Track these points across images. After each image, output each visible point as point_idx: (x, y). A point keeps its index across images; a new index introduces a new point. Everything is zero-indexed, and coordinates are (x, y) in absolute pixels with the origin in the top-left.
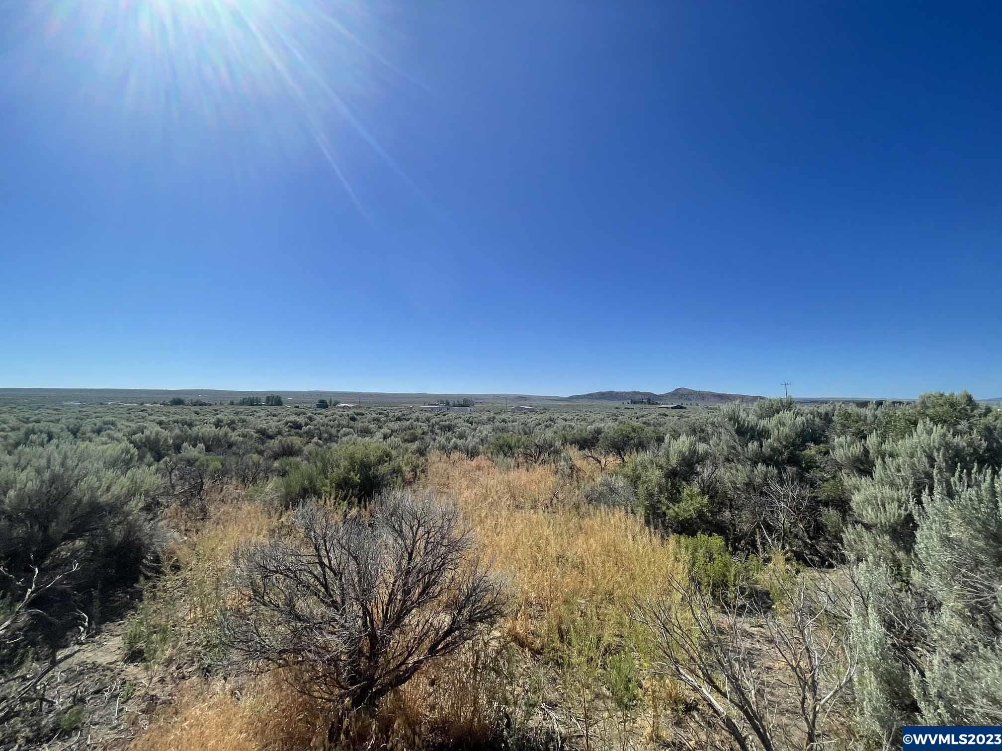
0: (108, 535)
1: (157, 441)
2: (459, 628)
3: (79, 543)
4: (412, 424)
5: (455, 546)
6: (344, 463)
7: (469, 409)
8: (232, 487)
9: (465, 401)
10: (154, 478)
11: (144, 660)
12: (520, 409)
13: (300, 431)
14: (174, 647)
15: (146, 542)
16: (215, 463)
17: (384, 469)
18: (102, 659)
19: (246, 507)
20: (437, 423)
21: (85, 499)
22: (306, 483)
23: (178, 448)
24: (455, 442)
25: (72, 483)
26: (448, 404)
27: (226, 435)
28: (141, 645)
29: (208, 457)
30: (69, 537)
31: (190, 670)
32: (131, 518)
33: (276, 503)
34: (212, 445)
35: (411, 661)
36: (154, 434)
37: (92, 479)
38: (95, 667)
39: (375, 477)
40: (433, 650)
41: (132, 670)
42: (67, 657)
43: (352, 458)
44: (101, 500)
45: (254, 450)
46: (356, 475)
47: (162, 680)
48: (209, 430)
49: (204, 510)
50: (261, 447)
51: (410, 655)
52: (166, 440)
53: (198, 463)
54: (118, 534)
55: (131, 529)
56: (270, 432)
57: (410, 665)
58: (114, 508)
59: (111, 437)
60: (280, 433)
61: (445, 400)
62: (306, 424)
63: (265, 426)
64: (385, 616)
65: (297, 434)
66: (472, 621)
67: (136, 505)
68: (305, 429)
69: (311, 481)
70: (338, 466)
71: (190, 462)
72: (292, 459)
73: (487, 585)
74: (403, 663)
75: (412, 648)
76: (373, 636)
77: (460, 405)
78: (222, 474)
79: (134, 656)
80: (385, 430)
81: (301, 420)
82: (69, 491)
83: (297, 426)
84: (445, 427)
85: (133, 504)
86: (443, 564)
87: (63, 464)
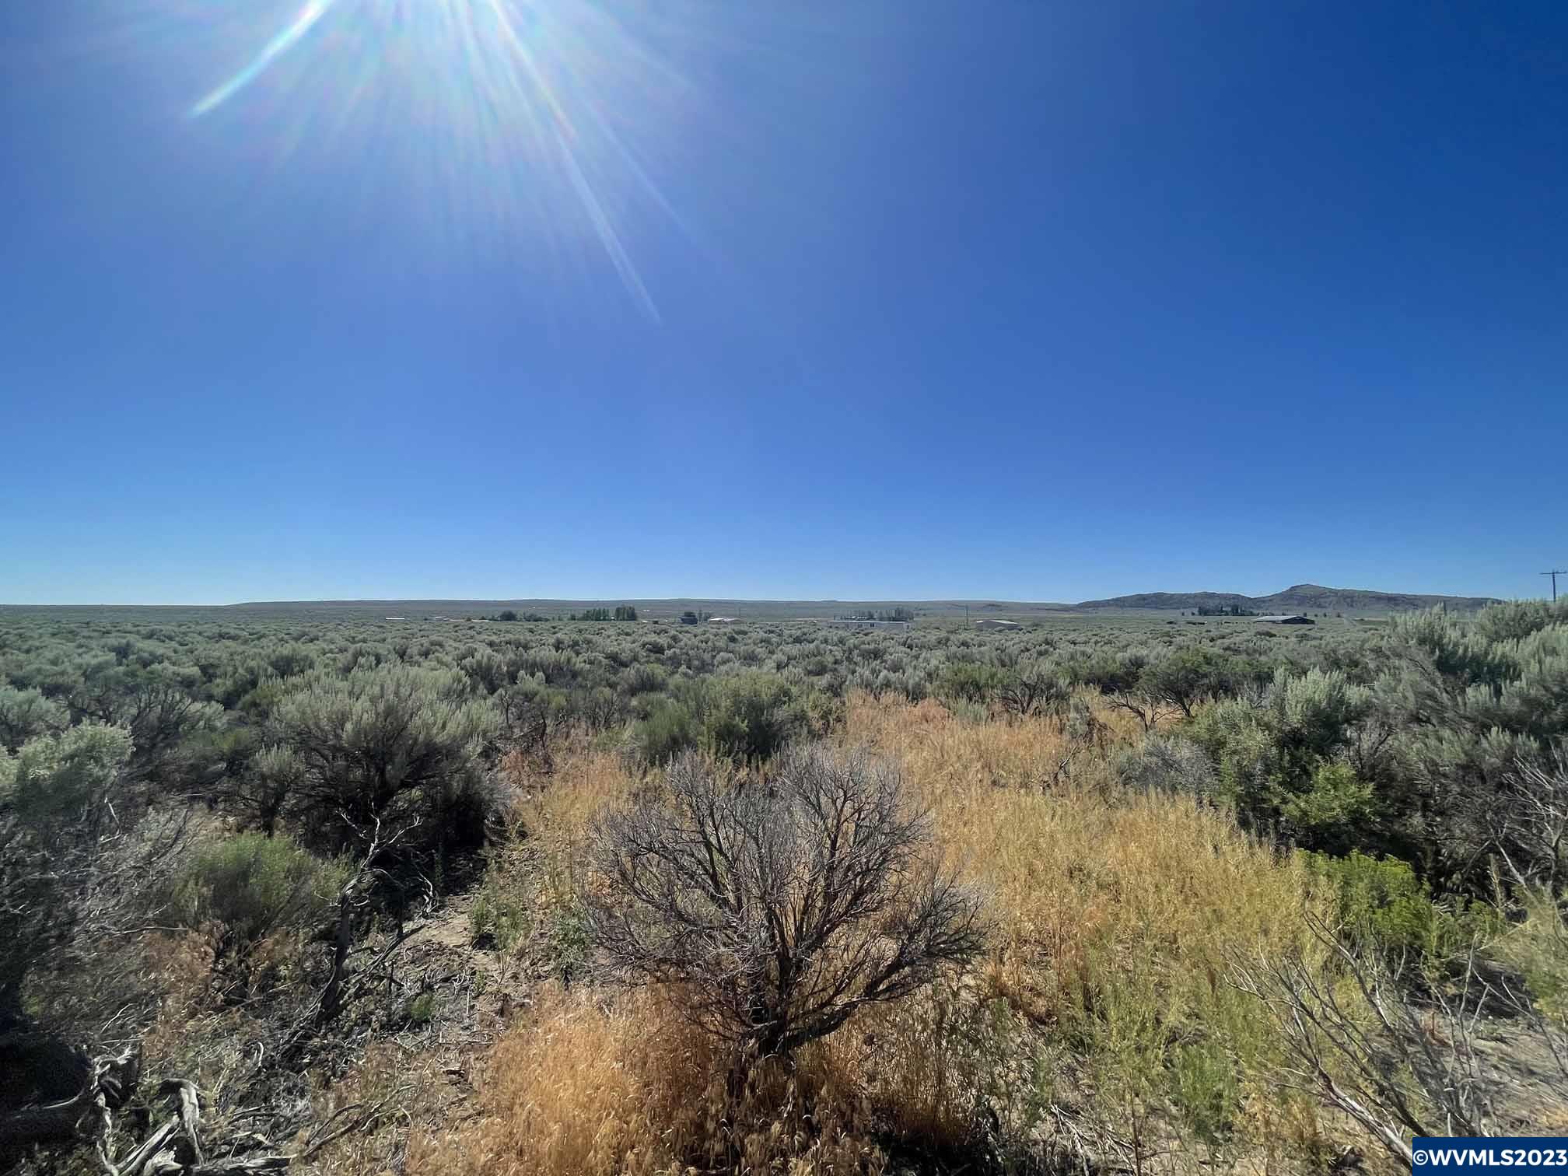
0: (447, 787)
1: (489, 668)
2: (911, 963)
3: (416, 793)
4: (817, 647)
5: (901, 835)
6: (725, 703)
7: (905, 624)
8: (580, 732)
9: (899, 612)
10: (491, 715)
11: (493, 948)
12: (990, 625)
13: (662, 657)
14: (526, 937)
15: (487, 797)
16: (558, 698)
17: (781, 714)
18: (450, 940)
19: (599, 760)
20: (856, 647)
21: (421, 738)
22: (676, 729)
23: (513, 678)
24: (886, 677)
25: (406, 717)
26: (871, 617)
27: (569, 660)
28: (488, 928)
29: (550, 691)
30: (406, 785)
31: (546, 968)
32: (469, 765)
33: (638, 756)
34: (555, 674)
35: (841, 1001)
36: (485, 659)
37: (426, 713)
38: (441, 949)
39: (770, 725)
40: (871, 991)
41: (482, 959)
42: (414, 931)
43: (736, 694)
44: (439, 739)
45: (604, 683)
46: (743, 722)
47: (515, 977)
48: (548, 654)
49: (547, 761)
50: (613, 679)
51: (837, 992)
52: (499, 666)
53: (537, 699)
54: (457, 785)
55: (470, 780)
56: (624, 657)
57: (837, 1008)
58: (451, 752)
59: (440, 662)
60: (635, 659)
61: (866, 611)
62: (670, 647)
63: (616, 649)
64: (799, 929)
65: (658, 660)
66: (931, 954)
67: (474, 748)
68: (668, 653)
69: (682, 728)
70: (717, 707)
71: (529, 697)
72: (654, 696)
73: (954, 900)
74: (829, 1002)
75: (842, 982)
76: (783, 958)
77: (890, 619)
78: (566, 713)
79: (483, 941)
80: (778, 656)
81: (663, 640)
82: (404, 728)
83: (658, 649)
84: (869, 652)
85: (470, 747)
86: (884, 861)
87: (397, 694)
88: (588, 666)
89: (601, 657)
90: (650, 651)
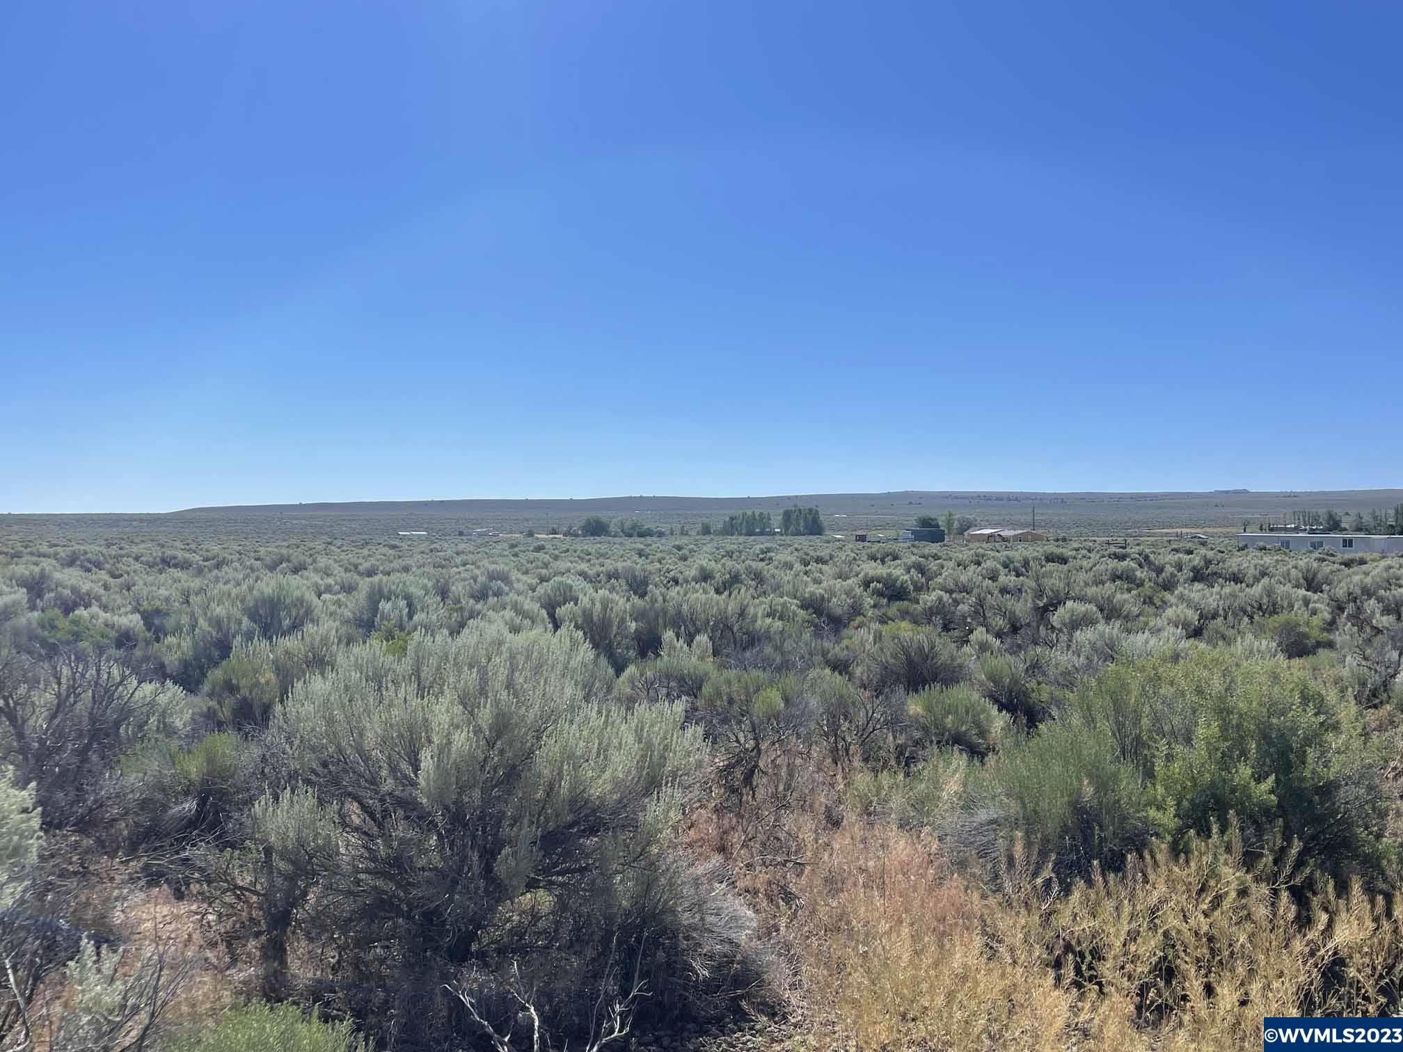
0: (606, 895)
3: (544, 899)
6: (1205, 730)
13: (913, 607)
16: (766, 692)
21: (563, 786)
23: (648, 645)
25: (530, 738)
30: (532, 885)
32: (654, 849)
55: (654, 881)
60: (856, 610)
62: (918, 589)
65: (904, 614)
70: (1187, 740)
71: (686, 685)
72: (951, 694)
78: (787, 724)
83: (894, 592)
85: (657, 809)
88: (778, 624)
89: (793, 605)
90: (880, 594)
